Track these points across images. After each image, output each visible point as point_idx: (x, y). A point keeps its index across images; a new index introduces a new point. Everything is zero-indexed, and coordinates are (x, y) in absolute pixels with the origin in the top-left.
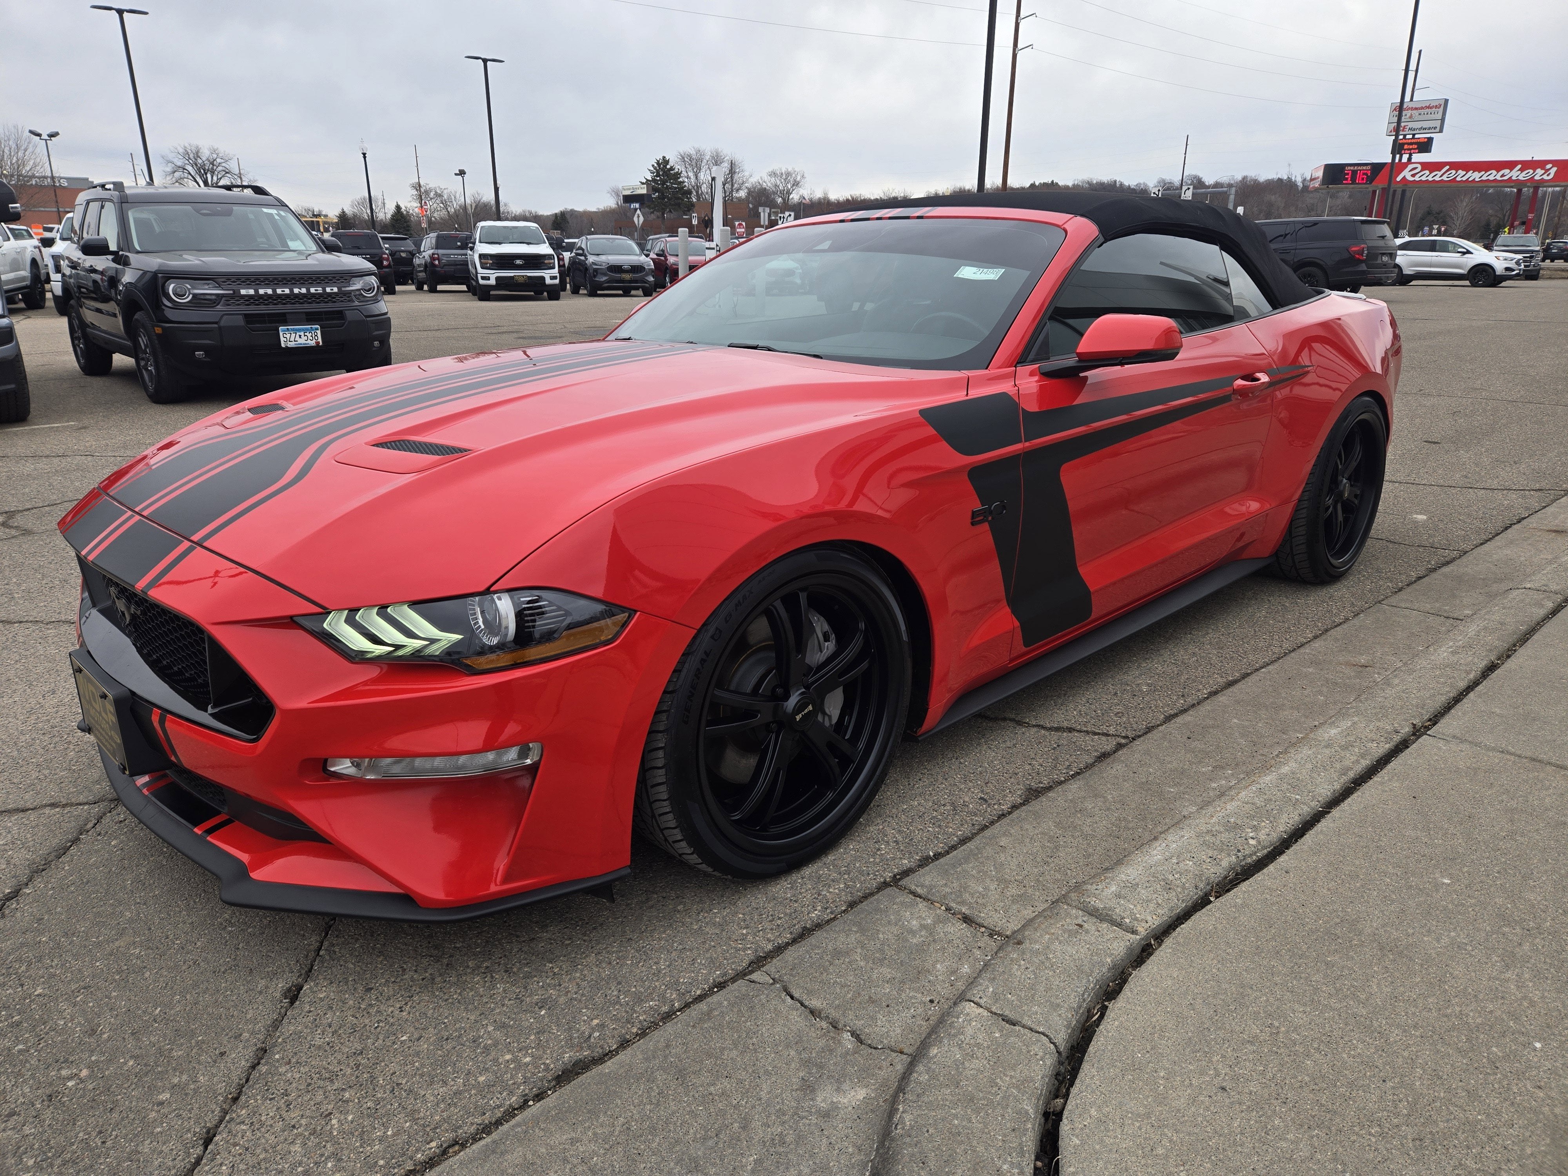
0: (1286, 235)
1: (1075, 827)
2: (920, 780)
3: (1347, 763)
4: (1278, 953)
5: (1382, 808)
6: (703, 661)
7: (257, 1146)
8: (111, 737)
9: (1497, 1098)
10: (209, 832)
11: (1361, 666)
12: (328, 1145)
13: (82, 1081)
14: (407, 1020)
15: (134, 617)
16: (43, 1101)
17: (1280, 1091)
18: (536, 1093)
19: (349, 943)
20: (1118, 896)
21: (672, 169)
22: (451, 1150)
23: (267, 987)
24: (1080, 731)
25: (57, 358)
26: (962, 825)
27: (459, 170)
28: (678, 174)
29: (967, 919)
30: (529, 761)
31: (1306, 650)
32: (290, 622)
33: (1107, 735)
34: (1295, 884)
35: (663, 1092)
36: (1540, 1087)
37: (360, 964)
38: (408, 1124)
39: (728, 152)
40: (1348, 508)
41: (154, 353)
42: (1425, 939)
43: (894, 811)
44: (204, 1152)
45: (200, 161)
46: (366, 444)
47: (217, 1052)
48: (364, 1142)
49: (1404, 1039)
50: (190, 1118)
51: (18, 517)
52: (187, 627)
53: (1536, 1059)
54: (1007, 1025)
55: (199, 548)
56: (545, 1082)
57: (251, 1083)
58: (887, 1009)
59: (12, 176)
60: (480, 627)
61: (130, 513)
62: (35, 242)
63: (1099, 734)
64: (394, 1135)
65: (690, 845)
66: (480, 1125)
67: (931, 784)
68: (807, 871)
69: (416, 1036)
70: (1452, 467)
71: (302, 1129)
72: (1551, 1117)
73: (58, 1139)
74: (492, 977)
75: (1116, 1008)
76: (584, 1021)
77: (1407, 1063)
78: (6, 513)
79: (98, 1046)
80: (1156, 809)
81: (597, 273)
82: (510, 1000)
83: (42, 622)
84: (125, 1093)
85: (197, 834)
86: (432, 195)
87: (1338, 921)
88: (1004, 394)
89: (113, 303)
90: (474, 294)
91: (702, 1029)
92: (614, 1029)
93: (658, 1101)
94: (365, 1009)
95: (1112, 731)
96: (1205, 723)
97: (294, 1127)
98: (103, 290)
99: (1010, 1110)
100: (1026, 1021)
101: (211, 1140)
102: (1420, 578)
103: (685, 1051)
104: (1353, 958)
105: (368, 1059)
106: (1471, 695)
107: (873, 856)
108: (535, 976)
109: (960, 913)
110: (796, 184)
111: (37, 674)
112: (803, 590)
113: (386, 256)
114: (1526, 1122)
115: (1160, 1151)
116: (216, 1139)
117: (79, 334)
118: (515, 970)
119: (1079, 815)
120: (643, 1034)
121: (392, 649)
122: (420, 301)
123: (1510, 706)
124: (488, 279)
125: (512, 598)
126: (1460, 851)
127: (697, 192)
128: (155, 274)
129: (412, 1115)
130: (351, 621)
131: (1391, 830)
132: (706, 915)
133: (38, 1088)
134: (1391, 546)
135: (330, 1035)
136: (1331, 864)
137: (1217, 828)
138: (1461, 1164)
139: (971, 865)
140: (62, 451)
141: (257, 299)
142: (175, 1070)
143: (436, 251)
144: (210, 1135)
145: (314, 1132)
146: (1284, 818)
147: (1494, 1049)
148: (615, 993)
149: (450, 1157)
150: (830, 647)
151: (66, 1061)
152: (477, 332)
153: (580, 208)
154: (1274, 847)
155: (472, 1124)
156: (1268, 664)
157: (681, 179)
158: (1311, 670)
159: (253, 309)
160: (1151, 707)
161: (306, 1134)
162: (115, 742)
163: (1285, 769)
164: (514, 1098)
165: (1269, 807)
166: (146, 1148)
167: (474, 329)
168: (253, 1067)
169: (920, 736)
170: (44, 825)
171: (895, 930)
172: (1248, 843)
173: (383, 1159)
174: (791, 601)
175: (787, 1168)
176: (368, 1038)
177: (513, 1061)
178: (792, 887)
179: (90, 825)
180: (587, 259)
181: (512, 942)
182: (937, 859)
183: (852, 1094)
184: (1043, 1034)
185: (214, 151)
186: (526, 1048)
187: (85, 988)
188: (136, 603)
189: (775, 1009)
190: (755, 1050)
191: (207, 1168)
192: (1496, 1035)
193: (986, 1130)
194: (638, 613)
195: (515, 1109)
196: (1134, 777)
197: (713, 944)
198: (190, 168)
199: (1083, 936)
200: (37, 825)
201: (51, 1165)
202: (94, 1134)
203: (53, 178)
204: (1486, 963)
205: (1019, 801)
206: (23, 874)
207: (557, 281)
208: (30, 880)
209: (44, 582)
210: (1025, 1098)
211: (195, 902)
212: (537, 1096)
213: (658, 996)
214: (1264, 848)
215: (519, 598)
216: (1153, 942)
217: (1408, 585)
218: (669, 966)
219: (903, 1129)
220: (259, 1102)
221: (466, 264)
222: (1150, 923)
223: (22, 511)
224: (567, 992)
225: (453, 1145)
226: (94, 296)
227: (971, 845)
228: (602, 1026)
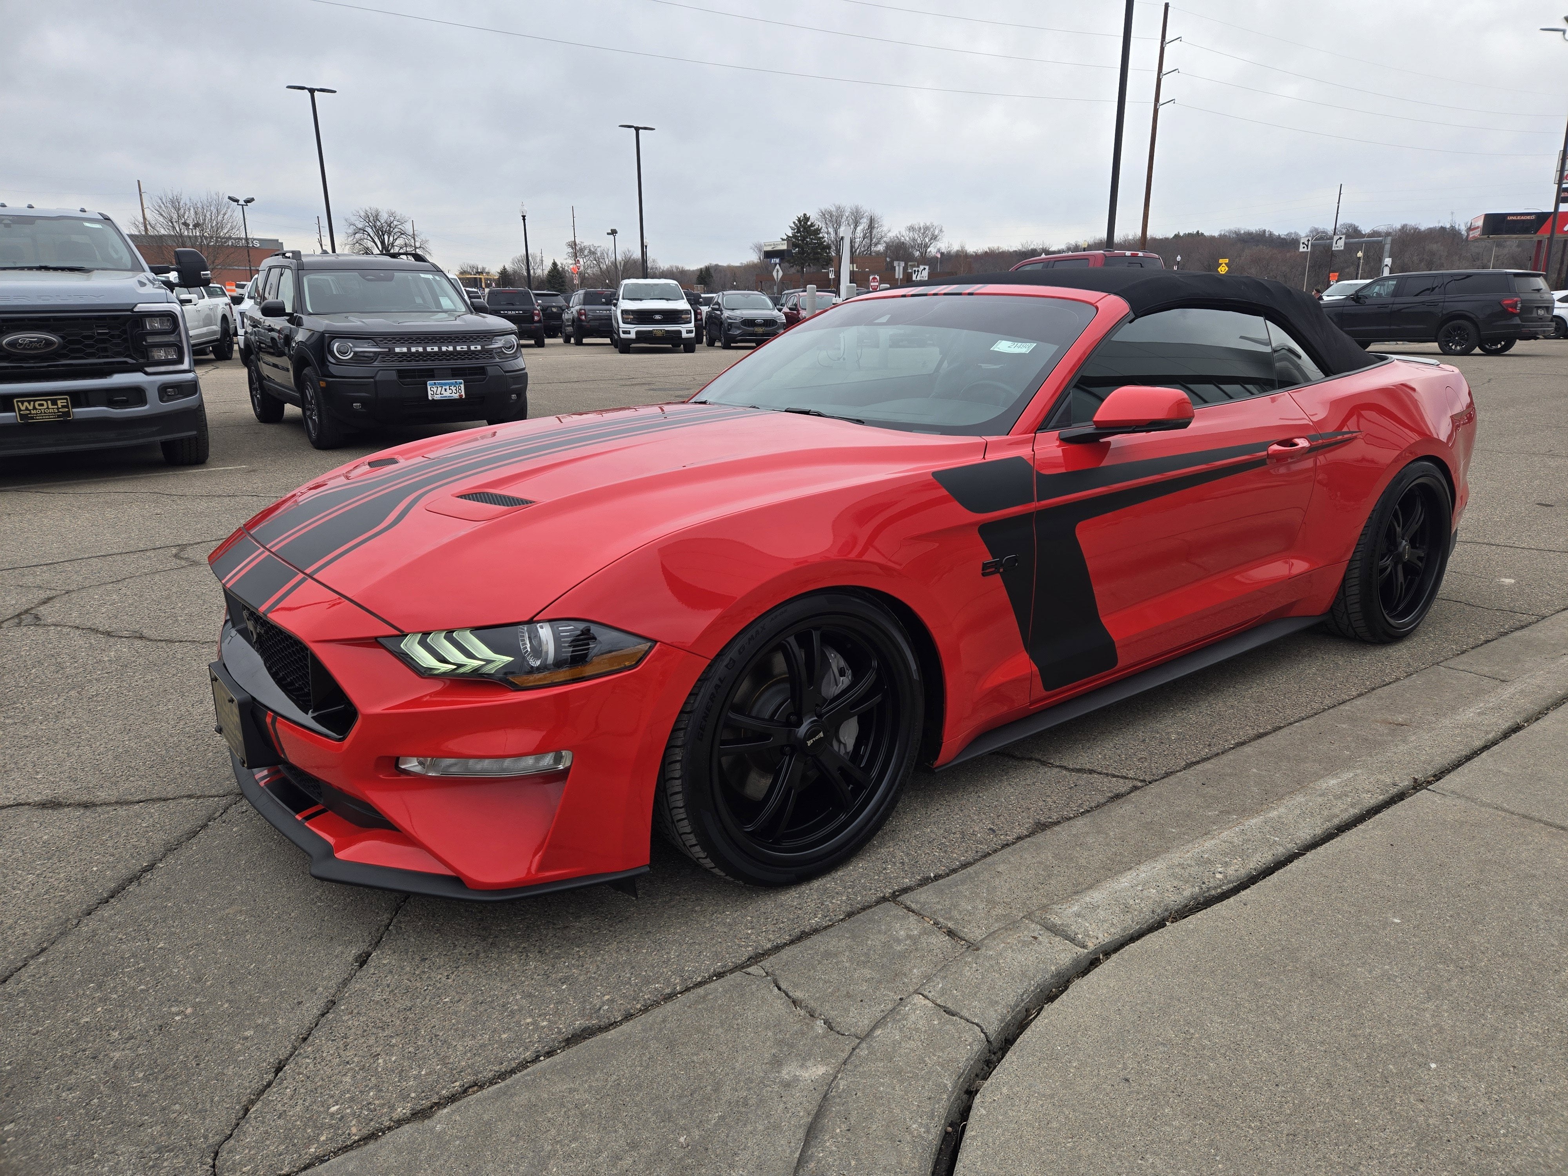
0: (1433, 289)
1: (1072, 858)
2: (937, 810)
3: (1336, 811)
4: (1213, 972)
5: (1356, 853)
6: (717, 687)
7: (316, 1075)
8: (235, 736)
9: (1378, 1107)
10: (307, 818)
11: (1397, 724)
12: (373, 1079)
13: (186, 1016)
14: (451, 986)
15: (259, 635)
16: (155, 1030)
17: (1178, 1086)
18: (547, 1050)
19: (413, 921)
20: (1078, 915)
21: (812, 225)
22: (470, 1090)
23: (342, 953)
24: (1100, 773)
25: (238, 406)
26: (966, 851)
27: (612, 230)
28: (818, 231)
29: (951, 933)
30: (561, 767)
31: (1346, 707)
32: (374, 642)
33: (1126, 778)
34: (1249, 915)
35: (653, 1057)
36: (1422, 1101)
37: (420, 939)
38: (439, 1067)
39: (868, 208)
40: (1410, 569)
41: (318, 405)
42: (1359, 969)
43: (907, 836)
44: (275, 1078)
45: (378, 224)
46: (453, 495)
47: (296, 1001)
48: (402, 1079)
49: (1308, 1052)
50: (267, 1051)
51: (189, 549)
52: (297, 645)
53: (1426, 1077)
54: (947, 1015)
55: (310, 579)
56: (556, 1042)
57: (318, 1027)
58: (860, 1004)
59: (212, 237)
60: (527, 651)
61: (262, 549)
62: (227, 300)
63: (1118, 776)
64: (426, 1074)
65: (704, 849)
66: (497, 1072)
67: (948, 814)
68: (816, 884)
69: (456, 999)
70: (1558, 530)
71: (354, 1064)
72: (1424, 1125)
73: (163, 1059)
74: (527, 956)
75: (1049, 1008)
76: (597, 996)
77: (1304, 1072)
78: (179, 545)
79: (202, 991)
80: (1153, 847)
81: (731, 327)
82: (538, 975)
83: (199, 642)
84: (219, 1029)
85: (297, 820)
86: (586, 252)
87: (1279, 948)
88: (1019, 459)
89: (285, 358)
90: (616, 347)
91: (696, 1009)
92: (621, 1004)
93: (648, 1064)
94: (418, 975)
95: (1131, 774)
96: (1223, 771)
97: (348, 1063)
98: (279, 346)
99: (930, 1083)
100: (965, 1013)
101: (281, 1070)
102: (1487, 642)
103: (678, 1026)
104: (1282, 981)
105: (415, 1014)
106: (1484, 754)
107: (878, 875)
108: (563, 957)
109: (946, 927)
110: (934, 238)
111: (189, 686)
112: (816, 628)
113: (537, 312)
114: (1398, 1128)
115: (1055, 1125)
116: (285, 1068)
117: (256, 385)
118: (547, 951)
119: (1078, 849)
120: (645, 1009)
121: (455, 667)
122: (566, 354)
123: (1520, 766)
124: (629, 333)
125: (552, 627)
126: (1420, 895)
127: (836, 247)
128: (322, 334)
129: (444, 1061)
130: (423, 643)
131: (1358, 873)
132: (719, 916)
133: (152, 1020)
134: (1468, 608)
135: (387, 994)
136: (1289, 899)
137: (1189, 862)
138: (1324, 1157)
139: (965, 887)
140: (232, 492)
141: (409, 356)
142: (260, 1013)
143: (583, 307)
144: (281, 1065)
145: (363, 1068)
146: (1257, 856)
147: (1391, 1066)
148: (628, 975)
149: (469, 1095)
150: (845, 682)
151: (176, 1000)
152: (613, 384)
153: (723, 263)
154: (1241, 883)
155: (491, 1071)
156: (1303, 719)
157: (821, 235)
158: (1344, 726)
159: (405, 365)
160: (1175, 754)
161: (357, 1069)
162: (238, 740)
163: (1274, 814)
164: (528, 1053)
165: (1245, 847)
166: (230, 1071)
167: (610, 381)
168: (323, 1015)
169: (936, 768)
170: (180, 812)
171: (883, 938)
172: (1214, 877)
173: (414, 1092)
174: (804, 640)
175: (745, 1124)
176: (418, 997)
177: (532, 1024)
178: (799, 897)
179: (218, 814)
180: (722, 314)
181: (549, 929)
182: (937, 880)
183: (813, 1070)
184: (977, 1025)
185: (392, 214)
186: (545, 1014)
187: (197, 945)
188: (261, 624)
189: (762, 997)
190: (738, 1029)
191: (275, 1090)
192: (1396, 1055)
193: (906, 1097)
194: (659, 643)
195: (528, 1062)
196: (1140, 817)
197: (720, 940)
198: (369, 230)
199: (1036, 947)
200: (175, 812)
201: (156, 1079)
202: (191, 1058)
203: (247, 239)
204: (1410, 994)
205: (1025, 833)
206: (159, 850)
207: (693, 335)
208: (164, 856)
209: (204, 607)
210: (946, 1074)
211: (294, 881)
212: (548, 1053)
213: (664, 980)
214: (1229, 882)
215: (558, 628)
216: (1101, 957)
217: (1473, 648)
218: (678, 956)
219: (836, 1092)
220: (323, 1042)
221: (609, 318)
222: (1100, 940)
223: (192, 545)
224: (587, 972)
225: (473, 1086)
226: (272, 351)
227: (970, 870)
228: (612, 1001)
